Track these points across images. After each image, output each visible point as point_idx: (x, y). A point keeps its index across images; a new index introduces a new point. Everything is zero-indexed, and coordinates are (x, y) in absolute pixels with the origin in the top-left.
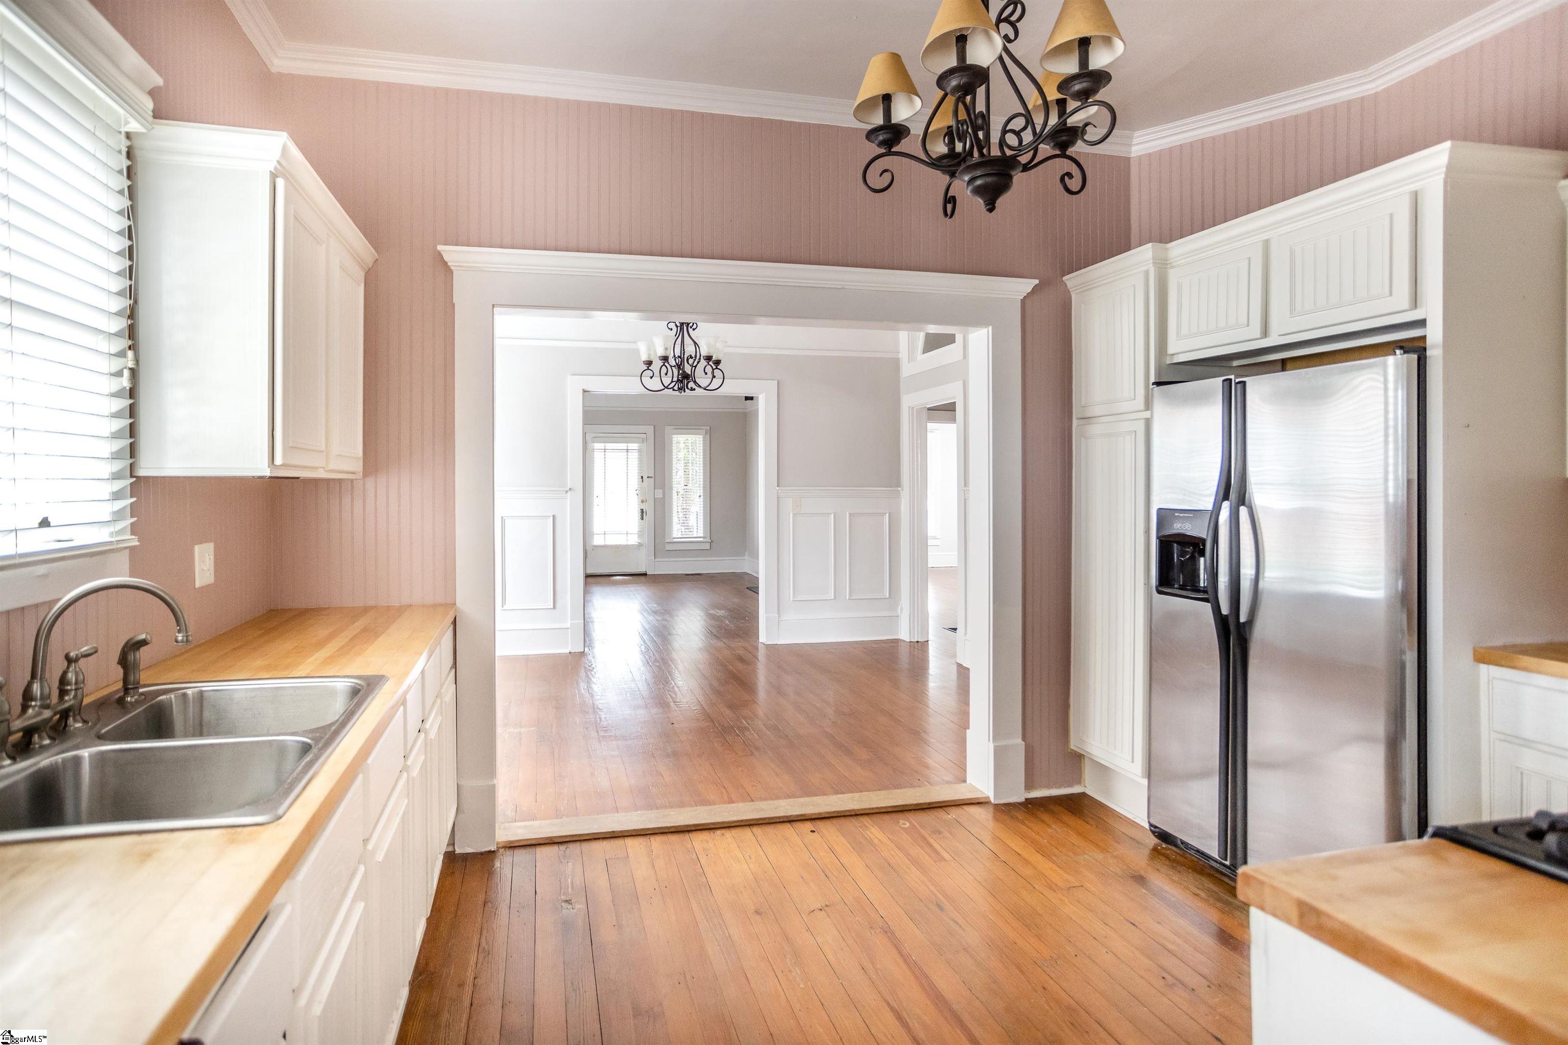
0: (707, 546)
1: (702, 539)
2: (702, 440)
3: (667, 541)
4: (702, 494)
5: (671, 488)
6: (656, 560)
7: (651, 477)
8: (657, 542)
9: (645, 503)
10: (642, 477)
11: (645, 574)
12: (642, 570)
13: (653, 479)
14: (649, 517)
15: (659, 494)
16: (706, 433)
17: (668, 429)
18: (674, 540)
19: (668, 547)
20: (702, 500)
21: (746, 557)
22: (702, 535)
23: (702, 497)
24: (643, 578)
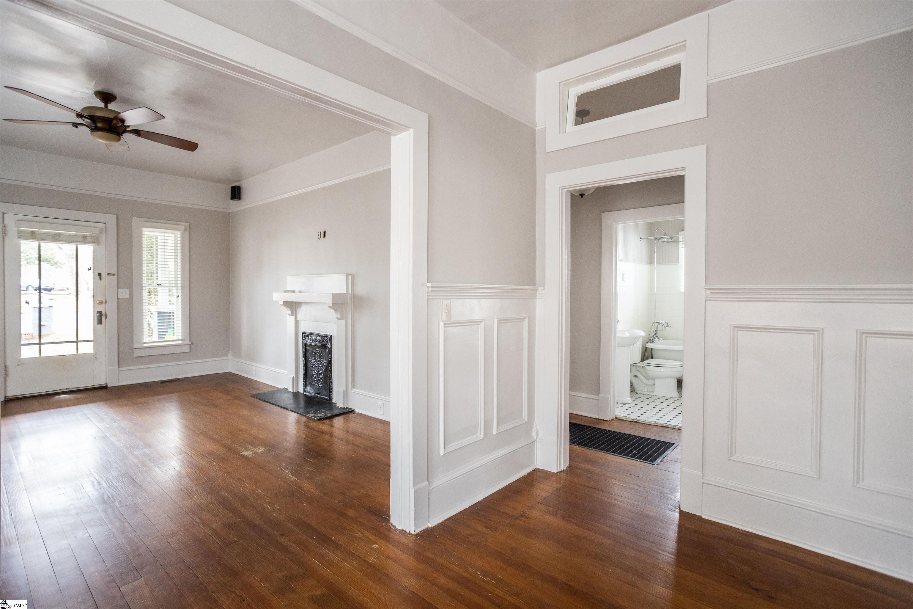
0: (187, 349)
1: (180, 342)
2: (179, 236)
3: (134, 347)
4: (180, 295)
5: (141, 288)
6: (121, 369)
7: (114, 275)
8: (121, 349)
9: (103, 305)
10: (100, 274)
11: (104, 388)
12: (101, 382)
13: (115, 277)
14: (111, 321)
15: (124, 293)
16: (185, 230)
17: (135, 220)
18: (145, 345)
19: (137, 354)
20: (180, 301)
21: (230, 356)
22: (180, 338)
23: (180, 297)
24: (102, 393)
